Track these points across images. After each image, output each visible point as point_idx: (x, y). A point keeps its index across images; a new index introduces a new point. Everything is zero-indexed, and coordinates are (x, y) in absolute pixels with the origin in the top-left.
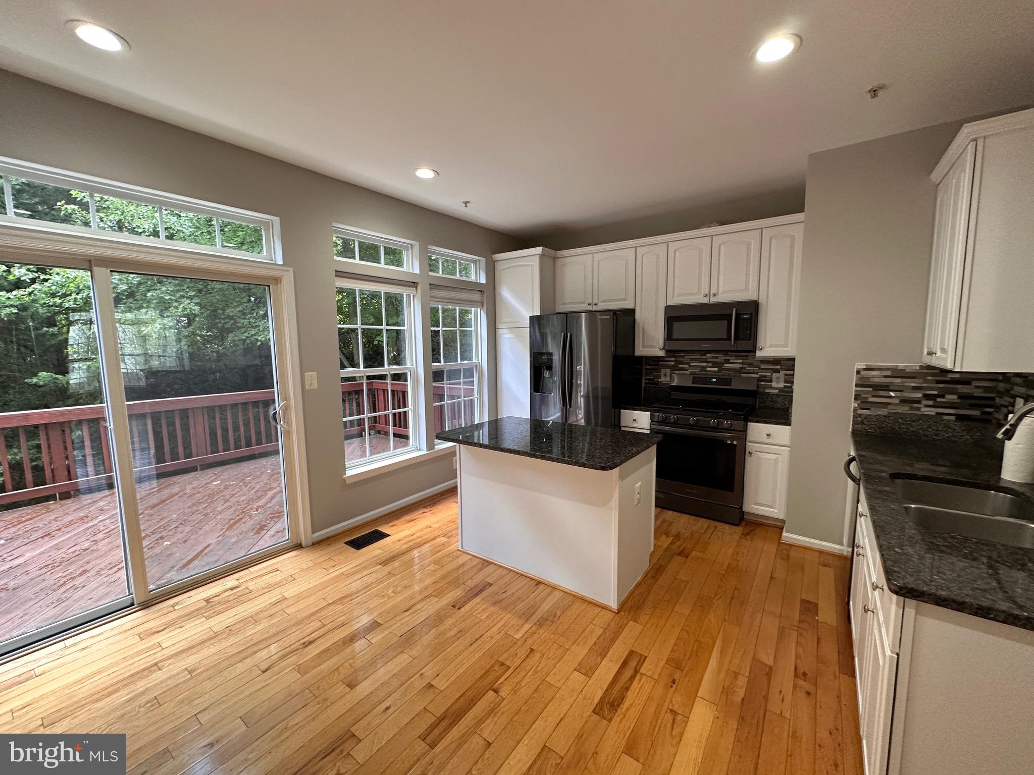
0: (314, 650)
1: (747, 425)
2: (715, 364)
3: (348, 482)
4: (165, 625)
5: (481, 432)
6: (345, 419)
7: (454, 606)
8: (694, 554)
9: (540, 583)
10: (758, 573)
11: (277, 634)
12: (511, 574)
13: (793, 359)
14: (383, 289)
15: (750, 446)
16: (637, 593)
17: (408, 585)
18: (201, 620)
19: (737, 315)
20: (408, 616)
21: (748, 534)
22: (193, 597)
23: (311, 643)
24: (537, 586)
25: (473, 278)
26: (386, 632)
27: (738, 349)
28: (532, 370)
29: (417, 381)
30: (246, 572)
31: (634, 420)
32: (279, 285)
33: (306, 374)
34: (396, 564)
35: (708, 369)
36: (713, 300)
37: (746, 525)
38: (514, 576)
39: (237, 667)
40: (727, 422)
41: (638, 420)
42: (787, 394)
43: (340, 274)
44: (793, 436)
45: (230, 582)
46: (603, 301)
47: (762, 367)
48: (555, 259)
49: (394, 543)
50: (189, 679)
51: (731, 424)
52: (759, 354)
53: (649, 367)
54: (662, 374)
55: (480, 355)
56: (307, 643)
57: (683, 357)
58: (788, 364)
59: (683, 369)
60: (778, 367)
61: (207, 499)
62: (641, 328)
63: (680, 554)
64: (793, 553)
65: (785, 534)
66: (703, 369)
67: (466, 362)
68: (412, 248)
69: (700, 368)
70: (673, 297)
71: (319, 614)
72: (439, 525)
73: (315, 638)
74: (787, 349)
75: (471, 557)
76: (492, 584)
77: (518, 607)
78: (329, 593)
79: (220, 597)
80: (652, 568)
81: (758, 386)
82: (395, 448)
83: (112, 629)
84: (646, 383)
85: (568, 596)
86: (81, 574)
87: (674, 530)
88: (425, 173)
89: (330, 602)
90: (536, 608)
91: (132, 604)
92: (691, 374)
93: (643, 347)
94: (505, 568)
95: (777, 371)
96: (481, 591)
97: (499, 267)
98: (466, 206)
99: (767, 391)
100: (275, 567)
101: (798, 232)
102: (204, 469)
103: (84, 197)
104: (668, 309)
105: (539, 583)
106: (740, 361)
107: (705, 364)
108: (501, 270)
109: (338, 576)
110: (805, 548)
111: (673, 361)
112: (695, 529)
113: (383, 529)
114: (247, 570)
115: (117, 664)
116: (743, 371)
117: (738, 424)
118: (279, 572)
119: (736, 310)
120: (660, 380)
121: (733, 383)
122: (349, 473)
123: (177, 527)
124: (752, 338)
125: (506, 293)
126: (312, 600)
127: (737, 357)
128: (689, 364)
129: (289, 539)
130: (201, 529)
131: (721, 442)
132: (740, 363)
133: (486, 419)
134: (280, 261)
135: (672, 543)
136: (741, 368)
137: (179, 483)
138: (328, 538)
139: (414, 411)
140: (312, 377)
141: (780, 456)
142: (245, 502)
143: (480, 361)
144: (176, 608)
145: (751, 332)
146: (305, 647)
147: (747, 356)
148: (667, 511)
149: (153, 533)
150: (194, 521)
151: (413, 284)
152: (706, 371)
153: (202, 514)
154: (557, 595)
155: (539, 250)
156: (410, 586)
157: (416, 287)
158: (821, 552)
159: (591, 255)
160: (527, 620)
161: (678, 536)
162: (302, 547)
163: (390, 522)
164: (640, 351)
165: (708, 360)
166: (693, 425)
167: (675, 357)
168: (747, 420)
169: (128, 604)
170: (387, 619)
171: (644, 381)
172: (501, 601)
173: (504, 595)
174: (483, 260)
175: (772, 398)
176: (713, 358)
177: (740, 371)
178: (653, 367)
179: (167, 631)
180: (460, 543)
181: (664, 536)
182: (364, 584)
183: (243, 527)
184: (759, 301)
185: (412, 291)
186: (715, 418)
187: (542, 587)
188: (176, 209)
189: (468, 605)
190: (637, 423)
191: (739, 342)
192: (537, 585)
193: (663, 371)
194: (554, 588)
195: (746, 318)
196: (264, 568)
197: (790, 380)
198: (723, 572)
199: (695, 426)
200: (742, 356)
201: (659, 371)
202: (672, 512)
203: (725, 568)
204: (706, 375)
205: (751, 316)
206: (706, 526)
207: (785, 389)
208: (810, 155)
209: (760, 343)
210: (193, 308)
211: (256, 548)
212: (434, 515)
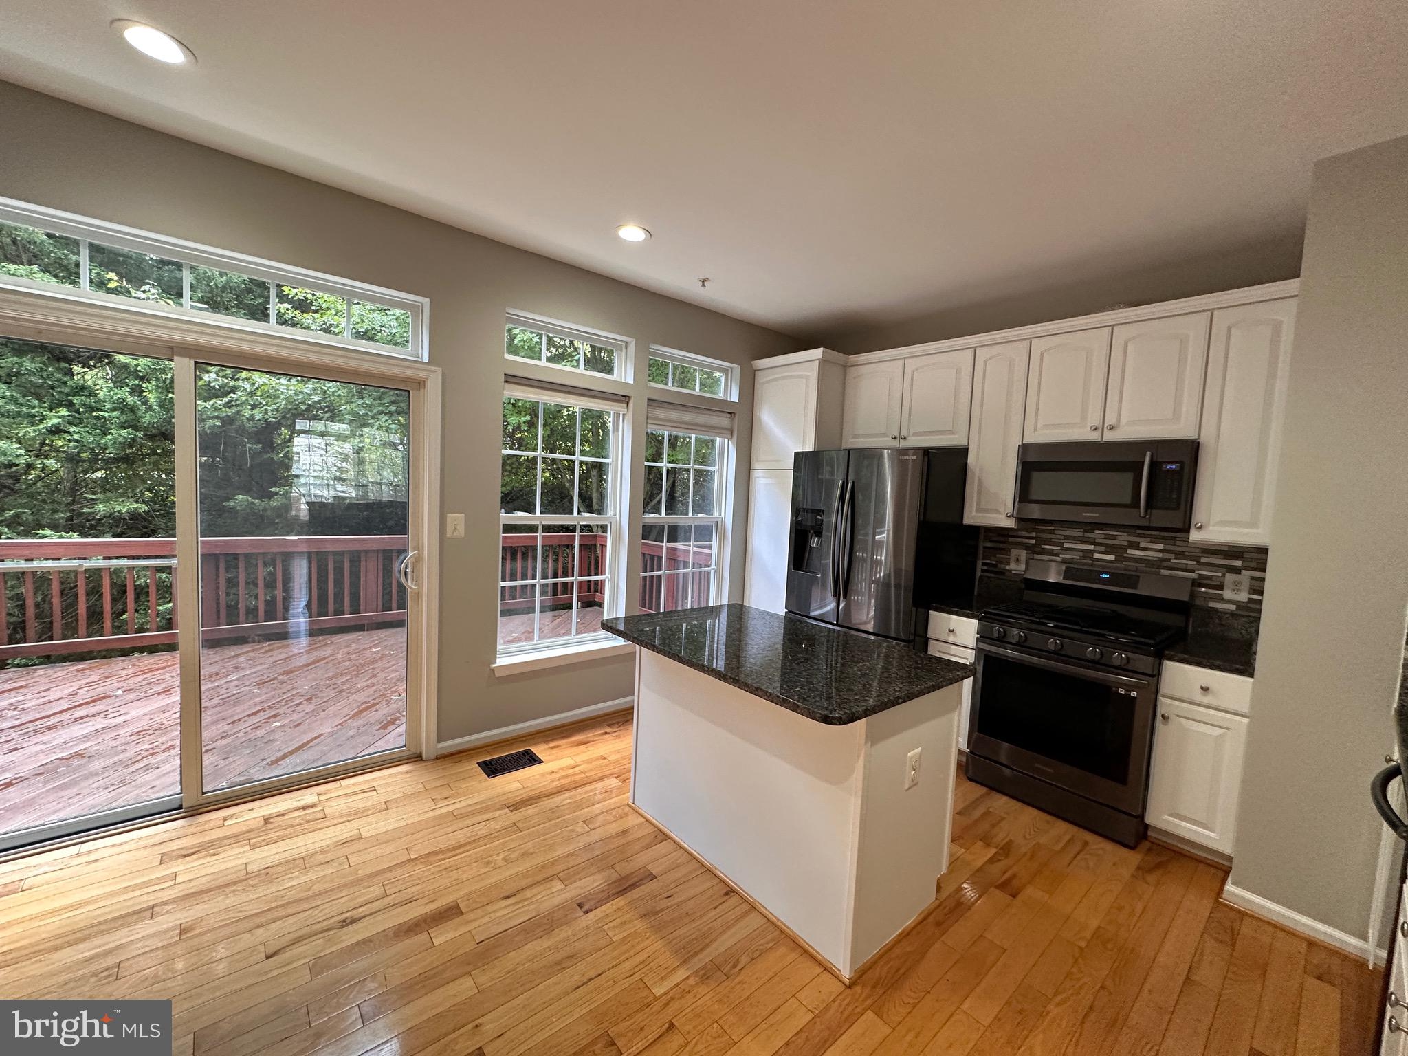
0: (352, 936)
1: (1160, 665)
2: (1109, 549)
3: (497, 675)
4: (200, 846)
5: (717, 621)
6: (503, 584)
7: (580, 906)
8: (1031, 892)
9: (733, 892)
10: (1161, 959)
11: (320, 895)
12: (695, 864)
13: (1265, 551)
14: (577, 404)
15: (1165, 706)
16: (897, 951)
17: (531, 851)
18: (242, 850)
19: (1153, 464)
20: (505, 907)
21: (1150, 871)
22: (254, 811)
23: (354, 921)
24: (727, 897)
25: (721, 395)
26: (463, 930)
27: (1154, 525)
28: (793, 535)
29: (620, 538)
30: (337, 784)
31: (951, 631)
32: (422, 390)
33: (449, 515)
34: (530, 811)
35: (1096, 556)
36: (1109, 436)
37: (1150, 850)
38: (696, 870)
39: (240, 939)
40: (1120, 654)
41: (957, 631)
42: (1251, 613)
43: (511, 379)
44: (1256, 698)
45: (308, 796)
46: (916, 434)
47: (1204, 560)
48: (845, 367)
49: (543, 775)
50: (176, 943)
51: (1128, 658)
52: (1194, 536)
53: (989, 545)
54: (1013, 558)
55: (724, 508)
56: (348, 921)
57: (1052, 532)
58: (1256, 558)
59: (1051, 553)
60: (1238, 563)
61: (353, 671)
62: (976, 481)
63: (1003, 886)
64: (1246, 929)
65: (1230, 887)
66: (1088, 555)
67: (700, 515)
68: (626, 348)
69: (1081, 554)
70: (1035, 429)
71: (388, 875)
72: (618, 756)
73: (362, 915)
74: (1254, 531)
75: (644, 820)
76: (654, 877)
77: (680, 932)
78: (418, 841)
79: (286, 817)
80: (939, 906)
81: (1193, 595)
82: (578, 632)
83: (141, 839)
84: (983, 571)
85: (772, 928)
86: (165, 750)
87: (1001, 836)
88: (632, 233)
89: (412, 857)
90: (707, 941)
91: (180, 807)
92: (1064, 561)
93: (977, 511)
94: (686, 851)
95: (1236, 570)
96: (634, 886)
97: (761, 378)
98: (703, 285)
99: (1212, 605)
100: (374, 784)
101: (1286, 314)
102: (372, 630)
103: (296, 294)
104: (1025, 448)
105: (731, 892)
106: (1161, 546)
107: (1092, 547)
108: (764, 383)
109: (446, 815)
110: (1277, 927)
111: (1033, 538)
112: (1043, 840)
113: (537, 750)
114: (338, 782)
115: (113, 894)
116: (1165, 564)
117: (1143, 662)
118: (375, 793)
119: (1152, 456)
120: (1008, 568)
121: (1140, 586)
122: (501, 661)
123: (300, 703)
124: (1182, 506)
125: (767, 417)
126: (388, 849)
127: (1154, 539)
128: (1061, 544)
129: (405, 746)
130: (324, 711)
131: (1105, 691)
132: (1160, 551)
133: (725, 602)
134: (426, 359)
135: (992, 861)
136: (1161, 560)
137: (336, 644)
138: (460, 752)
139: (612, 580)
140: (456, 521)
141: (1229, 732)
142: (393, 681)
143: (723, 516)
144: (227, 823)
145: (1179, 497)
146: (343, 927)
147: (1174, 539)
148: (998, 796)
149: (270, 707)
150: (323, 697)
151: (623, 399)
152: (1091, 558)
153: (336, 690)
154: (754, 922)
155: (818, 353)
156: (532, 854)
157: (628, 403)
158: (1312, 944)
159: (901, 362)
160: (685, 962)
161: (1006, 850)
162: (422, 760)
163: (552, 740)
164: (972, 516)
165: (1098, 541)
166: (1053, 652)
167: (1037, 531)
168: (1160, 656)
169: (177, 806)
170: (474, 906)
171: (979, 567)
172: (657, 913)
173: (667, 903)
174: (737, 368)
175: (1220, 618)
176: (1107, 537)
177: (1159, 564)
178: (998, 545)
179: (195, 856)
180: (630, 794)
181: (980, 843)
182: (472, 836)
183: (373, 716)
184: (1202, 440)
185: (621, 408)
186: (1095, 645)
187: (734, 900)
188: (384, 306)
189: (603, 908)
190: (955, 635)
191: (1155, 512)
192: (727, 894)
193: (1014, 552)
194: (753, 907)
195: (1168, 471)
196: (360, 783)
197: (1258, 588)
198: (1083, 944)
199: (1056, 654)
200: (1163, 538)
201: (1007, 552)
202: (1006, 798)
203: (1089, 937)
204: (1092, 565)
205: (1182, 468)
206: (1067, 838)
207: (1251, 606)
208: (1319, 164)
209: (1199, 516)
210: (390, 426)
211: (371, 750)
212: (617, 740)
